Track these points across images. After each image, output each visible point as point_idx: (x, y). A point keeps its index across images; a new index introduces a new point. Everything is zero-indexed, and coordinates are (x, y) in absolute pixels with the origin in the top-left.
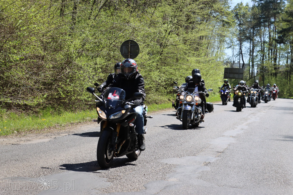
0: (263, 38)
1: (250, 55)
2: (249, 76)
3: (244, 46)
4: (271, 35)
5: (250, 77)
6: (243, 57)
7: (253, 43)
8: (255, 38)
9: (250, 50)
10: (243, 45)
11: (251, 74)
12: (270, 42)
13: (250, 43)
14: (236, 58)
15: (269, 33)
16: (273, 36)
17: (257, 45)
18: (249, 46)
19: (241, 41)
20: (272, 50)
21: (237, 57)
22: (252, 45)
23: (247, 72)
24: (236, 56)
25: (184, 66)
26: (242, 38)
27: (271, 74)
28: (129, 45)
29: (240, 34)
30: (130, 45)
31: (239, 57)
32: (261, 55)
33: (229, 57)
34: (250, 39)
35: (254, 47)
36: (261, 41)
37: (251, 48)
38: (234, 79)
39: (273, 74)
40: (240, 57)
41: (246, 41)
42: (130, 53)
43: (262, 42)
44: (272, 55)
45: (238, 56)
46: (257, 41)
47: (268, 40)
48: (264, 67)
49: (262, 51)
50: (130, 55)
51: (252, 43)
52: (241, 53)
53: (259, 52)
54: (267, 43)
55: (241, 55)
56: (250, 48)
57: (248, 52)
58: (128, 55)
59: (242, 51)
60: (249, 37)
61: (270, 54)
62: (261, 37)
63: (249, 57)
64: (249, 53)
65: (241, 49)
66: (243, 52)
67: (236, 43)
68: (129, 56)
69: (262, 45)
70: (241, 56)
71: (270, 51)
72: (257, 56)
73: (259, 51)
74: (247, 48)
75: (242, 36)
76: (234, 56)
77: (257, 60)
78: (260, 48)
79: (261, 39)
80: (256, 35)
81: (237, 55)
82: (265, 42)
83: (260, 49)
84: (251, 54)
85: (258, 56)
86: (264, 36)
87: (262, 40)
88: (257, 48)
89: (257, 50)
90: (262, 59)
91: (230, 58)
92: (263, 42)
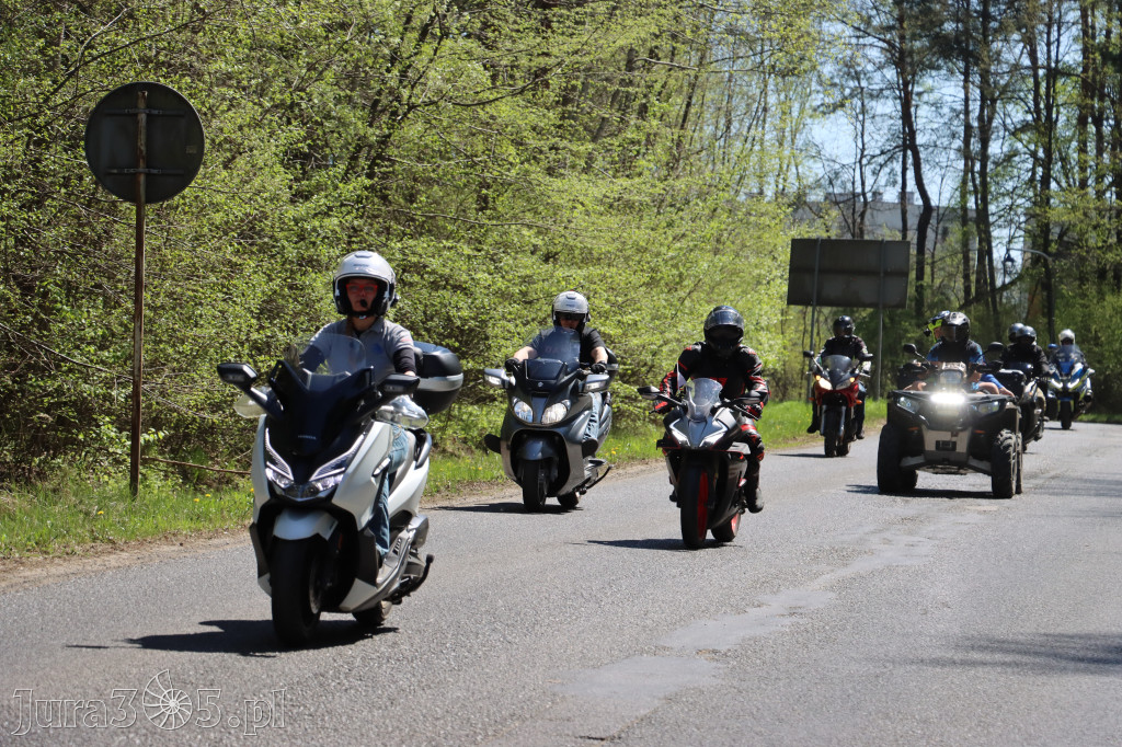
0: (1049, 44)
1: (966, 153)
2: (960, 283)
3: (925, 97)
4: (1093, 27)
5: (967, 290)
6: (925, 168)
7: (985, 74)
8: (996, 46)
9: (968, 127)
10: (919, 94)
11: (973, 278)
12: (1085, 70)
13: (966, 81)
14: (875, 173)
15: (1078, 13)
16: (1109, 33)
17: (1008, 95)
18: (963, 96)
19: (906, 64)
20: (1098, 123)
21: (887, 169)
22: (976, 93)
23: (953, 263)
24: (881, 160)
25: (525, 232)
26: (917, 44)
27: (1102, 274)
28: (136, 115)
29: (901, 20)
30: (143, 117)
31: (898, 167)
32: (1034, 154)
33: (837, 166)
34: (964, 51)
35: (994, 101)
36: (1035, 66)
37: (975, 107)
38: (870, 310)
39: (1110, 274)
40: (904, 170)
41: (938, 68)
42: (148, 166)
43: (1041, 72)
44: (1100, 151)
45: (891, 159)
46: (1005, 68)
47: (1079, 57)
48: (1056, 231)
49: (1042, 126)
50: (148, 175)
51: (977, 79)
52: (907, 141)
53: (1025, 137)
54: (1067, 73)
55: (909, 153)
56: (967, 112)
57: (954, 136)
58: (136, 175)
59: (912, 134)
60: (958, 41)
61: (1091, 146)
62: (1030, 42)
63: (961, 164)
64: (958, 143)
65: (907, 117)
66: (920, 139)
67: (877, 76)
68: (142, 178)
69: (1043, 90)
70: (910, 161)
71: (1092, 129)
72: (1009, 158)
73: (1025, 127)
74: (946, 110)
75: (914, 37)
76: (864, 161)
77: (1010, 185)
78: (1029, 112)
79: (1033, 55)
80: (1002, 29)
81: (883, 153)
82: (1054, 73)
83: (1029, 117)
84: (975, 146)
85: (1017, 159)
86: (1049, 34)
87: (1042, 58)
88: (1010, 107)
89: (1008, 121)
90: (1038, 178)
91: (846, 176)
92: (1048, 68)
